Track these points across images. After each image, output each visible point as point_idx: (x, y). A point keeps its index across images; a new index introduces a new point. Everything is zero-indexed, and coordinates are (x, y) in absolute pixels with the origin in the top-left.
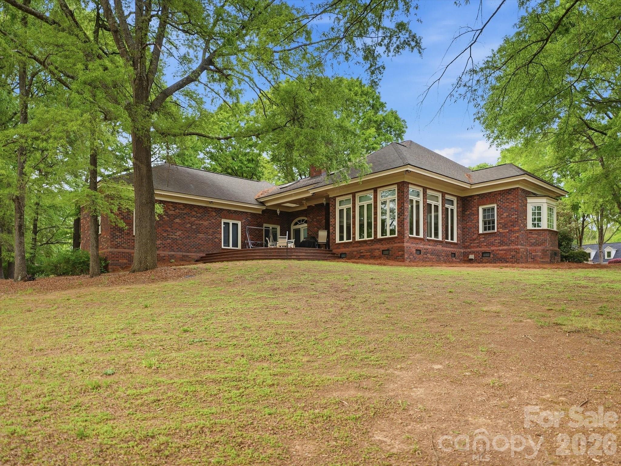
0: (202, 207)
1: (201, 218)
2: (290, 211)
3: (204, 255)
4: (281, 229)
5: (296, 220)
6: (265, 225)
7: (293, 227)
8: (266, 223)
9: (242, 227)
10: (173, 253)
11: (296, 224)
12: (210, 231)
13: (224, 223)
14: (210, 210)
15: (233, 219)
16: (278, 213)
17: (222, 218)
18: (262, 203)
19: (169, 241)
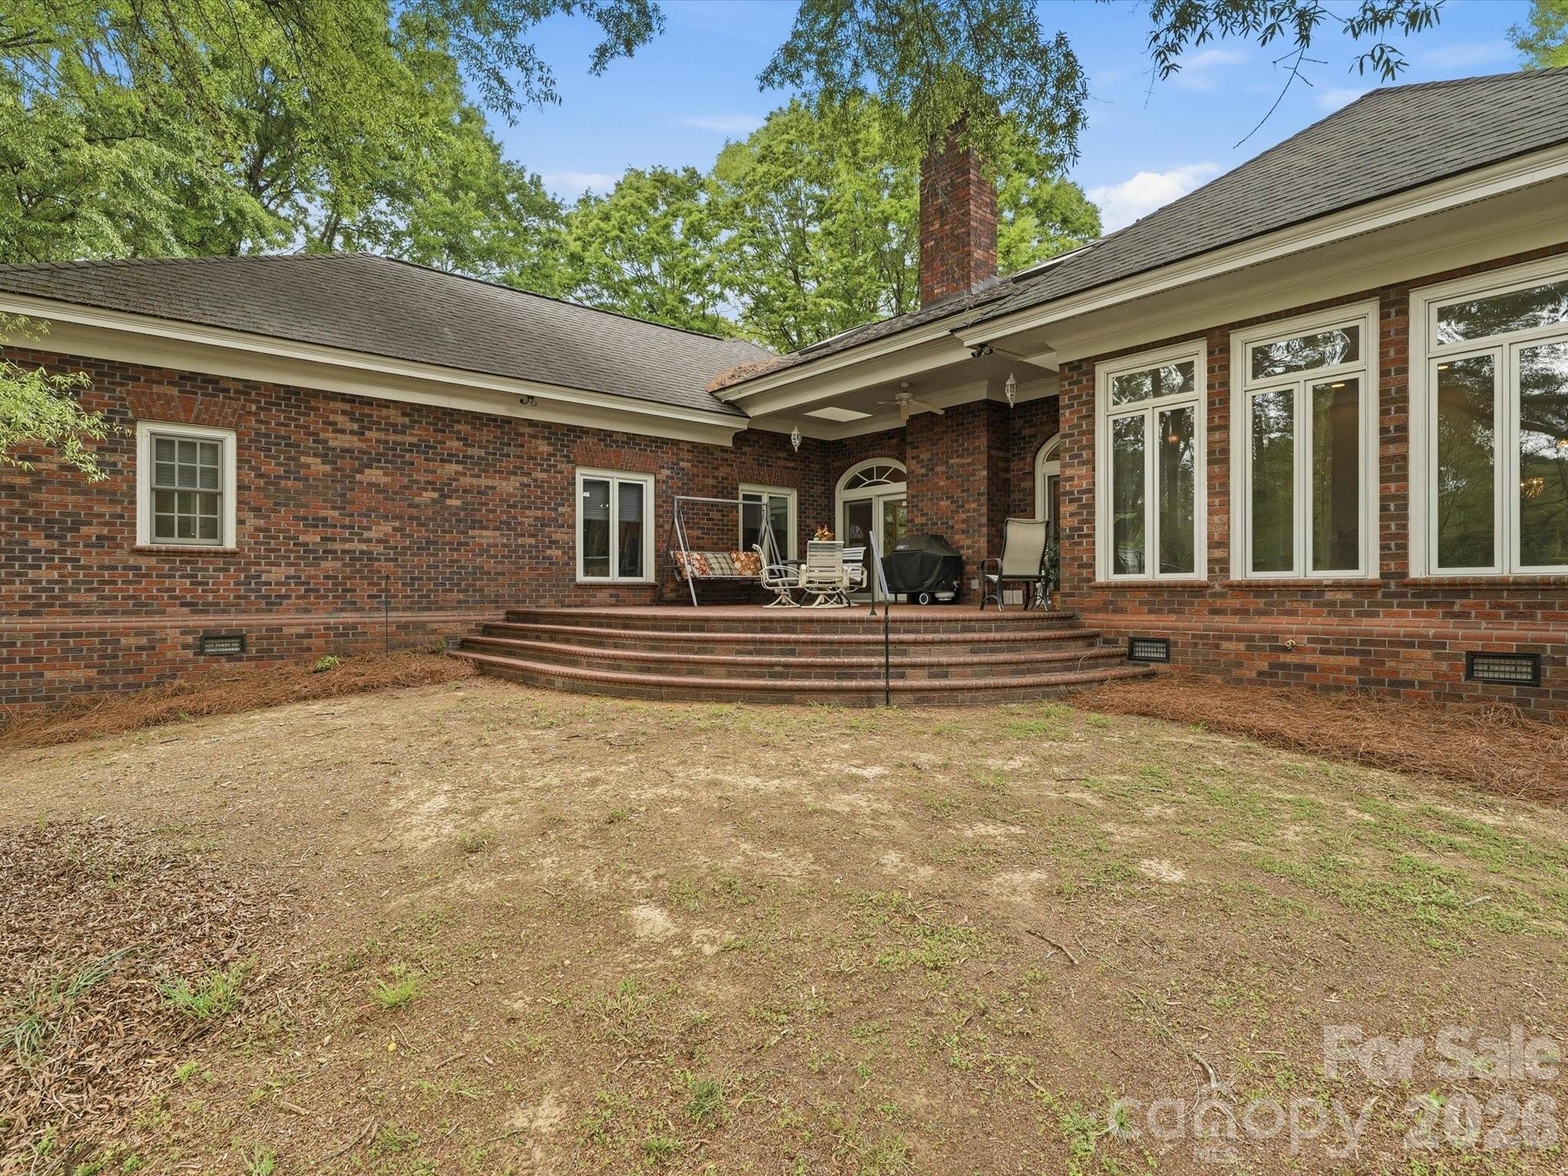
0: (492, 419)
1: (485, 467)
2: (832, 436)
3: (494, 616)
4: (800, 503)
5: (854, 470)
6: (745, 489)
7: (843, 495)
8: (745, 481)
9: (657, 496)
10: (350, 617)
11: (854, 483)
12: (529, 517)
13: (588, 484)
14: (527, 430)
15: (621, 469)
16: (796, 443)
17: (575, 463)
18: (735, 408)
19: (329, 565)
